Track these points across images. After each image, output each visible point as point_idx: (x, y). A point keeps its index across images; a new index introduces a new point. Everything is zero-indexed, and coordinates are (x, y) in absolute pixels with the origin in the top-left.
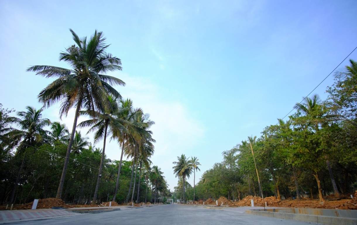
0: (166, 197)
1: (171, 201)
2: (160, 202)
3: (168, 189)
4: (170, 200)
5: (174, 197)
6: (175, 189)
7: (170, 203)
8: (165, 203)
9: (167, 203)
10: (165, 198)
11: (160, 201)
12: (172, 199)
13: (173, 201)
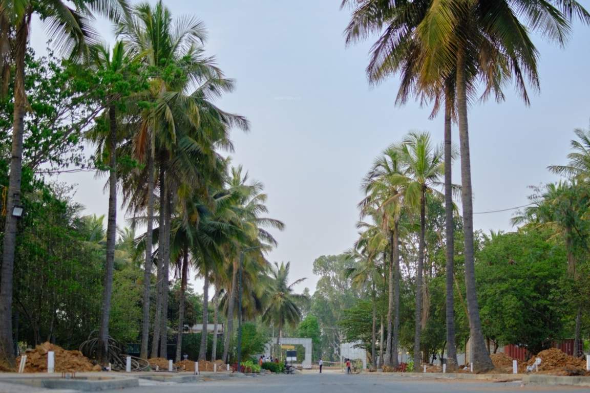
0: (258, 323)
1: (298, 353)
2: (209, 357)
3: (268, 256)
4: (288, 343)
5: (314, 325)
6: (319, 277)
7: (287, 369)
8: (248, 364)
9: (265, 366)
10: (247, 331)
11: (202, 352)
12: (302, 336)
13: (308, 356)
